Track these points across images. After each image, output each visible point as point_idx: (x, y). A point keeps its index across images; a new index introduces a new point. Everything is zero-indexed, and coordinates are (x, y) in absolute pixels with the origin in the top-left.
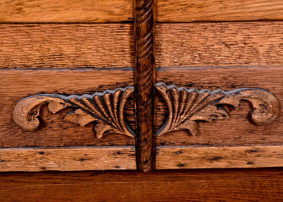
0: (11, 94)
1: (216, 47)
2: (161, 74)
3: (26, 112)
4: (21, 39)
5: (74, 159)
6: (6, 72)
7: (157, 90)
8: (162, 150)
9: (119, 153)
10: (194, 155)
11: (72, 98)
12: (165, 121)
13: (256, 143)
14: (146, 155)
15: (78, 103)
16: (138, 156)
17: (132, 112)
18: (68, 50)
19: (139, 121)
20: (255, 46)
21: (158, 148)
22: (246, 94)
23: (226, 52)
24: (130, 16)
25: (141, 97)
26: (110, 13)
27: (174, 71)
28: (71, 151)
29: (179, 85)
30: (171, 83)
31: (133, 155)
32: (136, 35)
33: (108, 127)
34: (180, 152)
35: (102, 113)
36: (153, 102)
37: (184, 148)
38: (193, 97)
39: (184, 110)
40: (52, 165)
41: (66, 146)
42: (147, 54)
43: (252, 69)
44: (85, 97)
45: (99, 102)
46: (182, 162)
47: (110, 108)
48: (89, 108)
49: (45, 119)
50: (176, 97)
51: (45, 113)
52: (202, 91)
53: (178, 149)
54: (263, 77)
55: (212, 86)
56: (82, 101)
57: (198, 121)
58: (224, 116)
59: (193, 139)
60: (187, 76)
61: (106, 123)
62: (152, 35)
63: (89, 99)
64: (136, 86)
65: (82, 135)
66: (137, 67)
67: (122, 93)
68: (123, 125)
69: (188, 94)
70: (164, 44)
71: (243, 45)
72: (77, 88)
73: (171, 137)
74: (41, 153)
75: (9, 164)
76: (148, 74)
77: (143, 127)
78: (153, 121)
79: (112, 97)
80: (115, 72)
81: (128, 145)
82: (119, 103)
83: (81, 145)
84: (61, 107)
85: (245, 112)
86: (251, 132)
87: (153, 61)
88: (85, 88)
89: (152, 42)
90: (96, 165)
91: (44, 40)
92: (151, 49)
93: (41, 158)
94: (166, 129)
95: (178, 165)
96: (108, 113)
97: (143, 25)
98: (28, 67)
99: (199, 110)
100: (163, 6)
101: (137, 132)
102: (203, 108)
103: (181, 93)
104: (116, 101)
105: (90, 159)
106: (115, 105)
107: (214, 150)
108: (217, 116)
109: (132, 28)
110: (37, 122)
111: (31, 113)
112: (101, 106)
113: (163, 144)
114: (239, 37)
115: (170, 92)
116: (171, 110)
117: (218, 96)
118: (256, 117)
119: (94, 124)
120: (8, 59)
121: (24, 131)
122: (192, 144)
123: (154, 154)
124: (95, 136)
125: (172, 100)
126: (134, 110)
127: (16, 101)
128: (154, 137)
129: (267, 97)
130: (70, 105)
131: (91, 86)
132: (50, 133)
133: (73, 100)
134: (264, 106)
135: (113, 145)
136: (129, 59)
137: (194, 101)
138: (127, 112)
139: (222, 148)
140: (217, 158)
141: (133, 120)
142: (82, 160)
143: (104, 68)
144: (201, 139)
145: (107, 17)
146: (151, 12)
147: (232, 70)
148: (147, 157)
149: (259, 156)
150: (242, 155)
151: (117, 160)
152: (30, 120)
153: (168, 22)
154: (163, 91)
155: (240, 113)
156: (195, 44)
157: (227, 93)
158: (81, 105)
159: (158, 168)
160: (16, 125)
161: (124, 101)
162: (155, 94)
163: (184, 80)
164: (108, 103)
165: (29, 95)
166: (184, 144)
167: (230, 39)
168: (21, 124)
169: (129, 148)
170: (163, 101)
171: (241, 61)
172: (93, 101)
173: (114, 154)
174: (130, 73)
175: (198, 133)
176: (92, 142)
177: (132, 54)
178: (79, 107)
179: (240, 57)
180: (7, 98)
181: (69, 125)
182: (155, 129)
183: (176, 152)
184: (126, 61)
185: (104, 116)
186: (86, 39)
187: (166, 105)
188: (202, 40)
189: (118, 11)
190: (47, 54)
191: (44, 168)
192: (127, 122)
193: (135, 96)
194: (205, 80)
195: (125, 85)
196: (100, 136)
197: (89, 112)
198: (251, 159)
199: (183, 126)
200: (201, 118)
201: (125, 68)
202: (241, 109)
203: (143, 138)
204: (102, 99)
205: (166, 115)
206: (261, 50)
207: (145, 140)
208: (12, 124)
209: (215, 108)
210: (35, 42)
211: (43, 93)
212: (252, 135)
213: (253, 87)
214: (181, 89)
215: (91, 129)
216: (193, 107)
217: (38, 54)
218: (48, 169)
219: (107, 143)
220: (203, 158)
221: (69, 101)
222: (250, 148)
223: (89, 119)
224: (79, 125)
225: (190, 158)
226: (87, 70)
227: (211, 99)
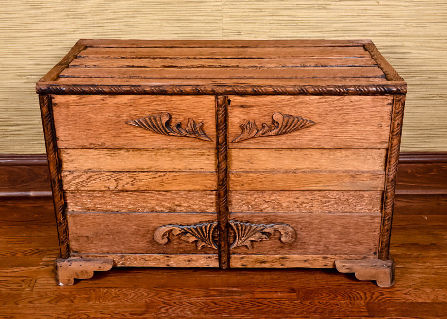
0: (154, 225)
1: (260, 202)
2: (232, 216)
3: (161, 234)
4: (160, 197)
5: (185, 261)
6: (152, 214)
7: (230, 224)
8: (233, 256)
9: (209, 258)
10: (251, 260)
11: (185, 228)
12: (234, 240)
13: (285, 254)
14: (224, 259)
15: (188, 230)
16: (220, 260)
17: (217, 235)
18: (184, 203)
19: (220, 241)
20: (280, 202)
21: (231, 255)
22: (276, 227)
23: (265, 205)
24: (216, 188)
25: (221, 228)
26: (206, 186)
27: (238, 214)
28: (183, 256)
29: (242, 222)
30: (237, 221)
31: (217, 259)
32: (219, 197)
33: (204, 243)
34: (243, 258)
35: (201, 236)
36: (228, 231)
37: (245, 256)
38: (249, 228)
39: (244, 235)
40: (173, 264)
41: (180, 253)
42: (224, 206)
43: (280, 214)
44: (192, 227)
45: (199, 230)
46: (245, 264)
47: (205, 233)
48: (194, 233)
49: (170, 238)
50: (240, 228)
51: (171, 235)
52: (253, 225)
53: (242, 256)
54: (286, 218)
55: (259, 222)
56: (190, 229)
57: (252, 241)
58: (266, 238)
59: (251, 251)
60: (245, 217)
61: (203, 241)
62: (226, 197)
63: (194, 228)
64: (219, 222)
65: (190, 247)
66: (219, 212)
67: (211, 225)
68: (212, 242)
69: (246, 226)
70: (233, 201)
71: (274, 202)
72: (188, 222)
73: (238, 249)
74: (167, 257)
75: (149, 263)
76: (225, 216)
77: (223, 244)
78: (227, 240)
79: (206, 227)
80: (208, 214)
81: (215, 253)
82: (210, 231)
83: (189, 253)
84: (179, 232)
85: (277, 236)
86: (282, 247)
87: (227, 209)
88: (192, 222)
89: (227, 200)
90: (197, 264)
91: (172, 198)
92: (226, 204)
93: (167, 260)
94: (235, 245)
95: (242, 266)
96: (204, 236)
97: (222, 193)
98: (162, 211)
99: (252, 235)
100: (232, 183)
101: (219, 246)
102: (254, 234)
103: (242, 226)
104: (208, 229)
105: (194, 261)
106: (208, 231)
107: (262, 257)
108: (262, 238)
109: (217, 193)
110: (166, 240)
111: (164, 235)
112: (200, 232)
113: (234, 253)
114: (272, 198)
115: (236, 225)
116: (237, 235)
117: (262, 228)
118: (283, 239)
119: (196, 241)
120: (153, 207)
121: (159, 244)
122: (250, 254)
123: (229, 259)
124: (197, 248)
125: (238, 229)
126: (218, 235)
127: (156, 229)
128: (229, 250)
129: (288, 229)
130: (184, 231)
131: (195, 222)
132: (172, 246)
133: (185, 229)
134: (287, 233)
135: (206, 253)
136: (215, 208)
137: (249, 230)
138: (214, 235)
139: (266, 256)
140: (264, 262)
141: (217, 240)
142: (189, 261)
143: (202, 212)
144: (254, 251)
145: (204, 188)
146: (226, 186)
147: (269, 214)
148: (224, 260)
149: (287, 261)
150: (278, 260)
151: (208, 262)
152: (163, 239)
153: (235, 191)
154: (233, 225)
155: (275, 237)
156: (249, 201)
157: (267, 226)
158: (190, 232)
159: (231, 267)
160: (155, 241)
161: (212, 229)
162: (228, 226)
163: (244, 219)
164: (204, 231)
165: (163, 226)
166: (245, 253)
167: (267, 199)
168: (158, 241)
169: (215, 255)
170: (233, 229)
171: (273, 210)
172: (196, 229)
173: (207, 258)
174: (216, 215)
175: (253, 247)
176: (195, 251)
177: (217, 206)
178: (189, 233)
179: (273, 208)
180: (152, 227)
181: (183, 242)
182: (229, 245)
183: (241, 258)
184: (214, 209)
185: (202, 237)
186: (193, 198)
187: (234, 232)
188: (253, 199)
189: (209, 185)
190: (173, 205)
191: (168, 265)
192: (214, 241)
193: (218, 227)
194: (255, 219)
195: (213, 221)
196: (199, 248)
197: (194, 235)
198: (283, 263)
199: (244, 244)
200: (253, 239)
201: (213, 213)
202: (274, 235)
203: (222, 250)
204: (201, 228)
205: (235, 237)
206: (284, 204)
207: (224, 251)
208: (153, 241)
209: (261, 234)
210: (168, 199)
211: (170, 225)
212: (283, 249)
213: (281, 223)
214: (242, 224)
215: (194, 244)
216: (249, 234)
217: (169, 205)
218: (170, 266)
219: (203, 252)
220: (256, 261)
221: (183, 229)
222: (282, 256)
223: (194, 239)
224: (188, 242)
225: (248, 262)
226: (193, 213)
227: (258, 229)
